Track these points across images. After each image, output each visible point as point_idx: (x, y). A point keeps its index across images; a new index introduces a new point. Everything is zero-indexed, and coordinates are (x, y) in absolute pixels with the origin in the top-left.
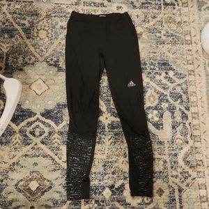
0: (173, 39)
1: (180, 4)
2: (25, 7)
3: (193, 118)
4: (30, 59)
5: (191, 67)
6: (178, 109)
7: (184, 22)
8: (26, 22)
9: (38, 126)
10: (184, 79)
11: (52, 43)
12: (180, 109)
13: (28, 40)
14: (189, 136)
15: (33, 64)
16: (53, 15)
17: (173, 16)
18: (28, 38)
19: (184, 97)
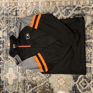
0: (35, 12)
1: (16, 7)
2: (21, 86)
3: (79, 4)
4: (47, 85)
5: (51, 3)
6: (74, 12)
7: (26, 5)
8: (29, 86)
9: (81, 84)
10: (58, 7)
11: (39, 74)
12: (74, 11)
13: (38, 85)
14: (89, 7)
15: (50, 84)
16: (24, 73)
17: (23, 12)
18: (36, 85)
19: (68, 8)
